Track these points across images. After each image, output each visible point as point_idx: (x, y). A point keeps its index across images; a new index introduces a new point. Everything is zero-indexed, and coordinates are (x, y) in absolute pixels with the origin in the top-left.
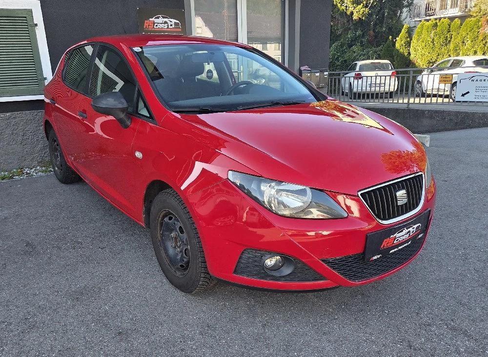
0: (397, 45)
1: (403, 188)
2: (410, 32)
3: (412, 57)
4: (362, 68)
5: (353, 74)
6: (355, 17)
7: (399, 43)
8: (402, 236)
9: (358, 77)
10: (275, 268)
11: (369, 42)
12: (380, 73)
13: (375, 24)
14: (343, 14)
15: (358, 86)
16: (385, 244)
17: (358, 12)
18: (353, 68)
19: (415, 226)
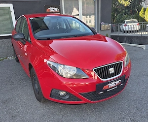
0: (140, 14)
1: (113, 67)
2: (145, 10)
3: (145, 18)
4: (127, 23)
5: (124, 24)
6: (125, 5)
7: (141, 14)
8: (112, 85)
9: (126, 25)
10: (64, 96)
11: (130, 13)
12: (133, 24)
13: (132, 8)
14: (121, 4)
15: (126, 28)
16: (105, 88)
17: (126, 4)
18: (124, 23)
19: (118, 81)
